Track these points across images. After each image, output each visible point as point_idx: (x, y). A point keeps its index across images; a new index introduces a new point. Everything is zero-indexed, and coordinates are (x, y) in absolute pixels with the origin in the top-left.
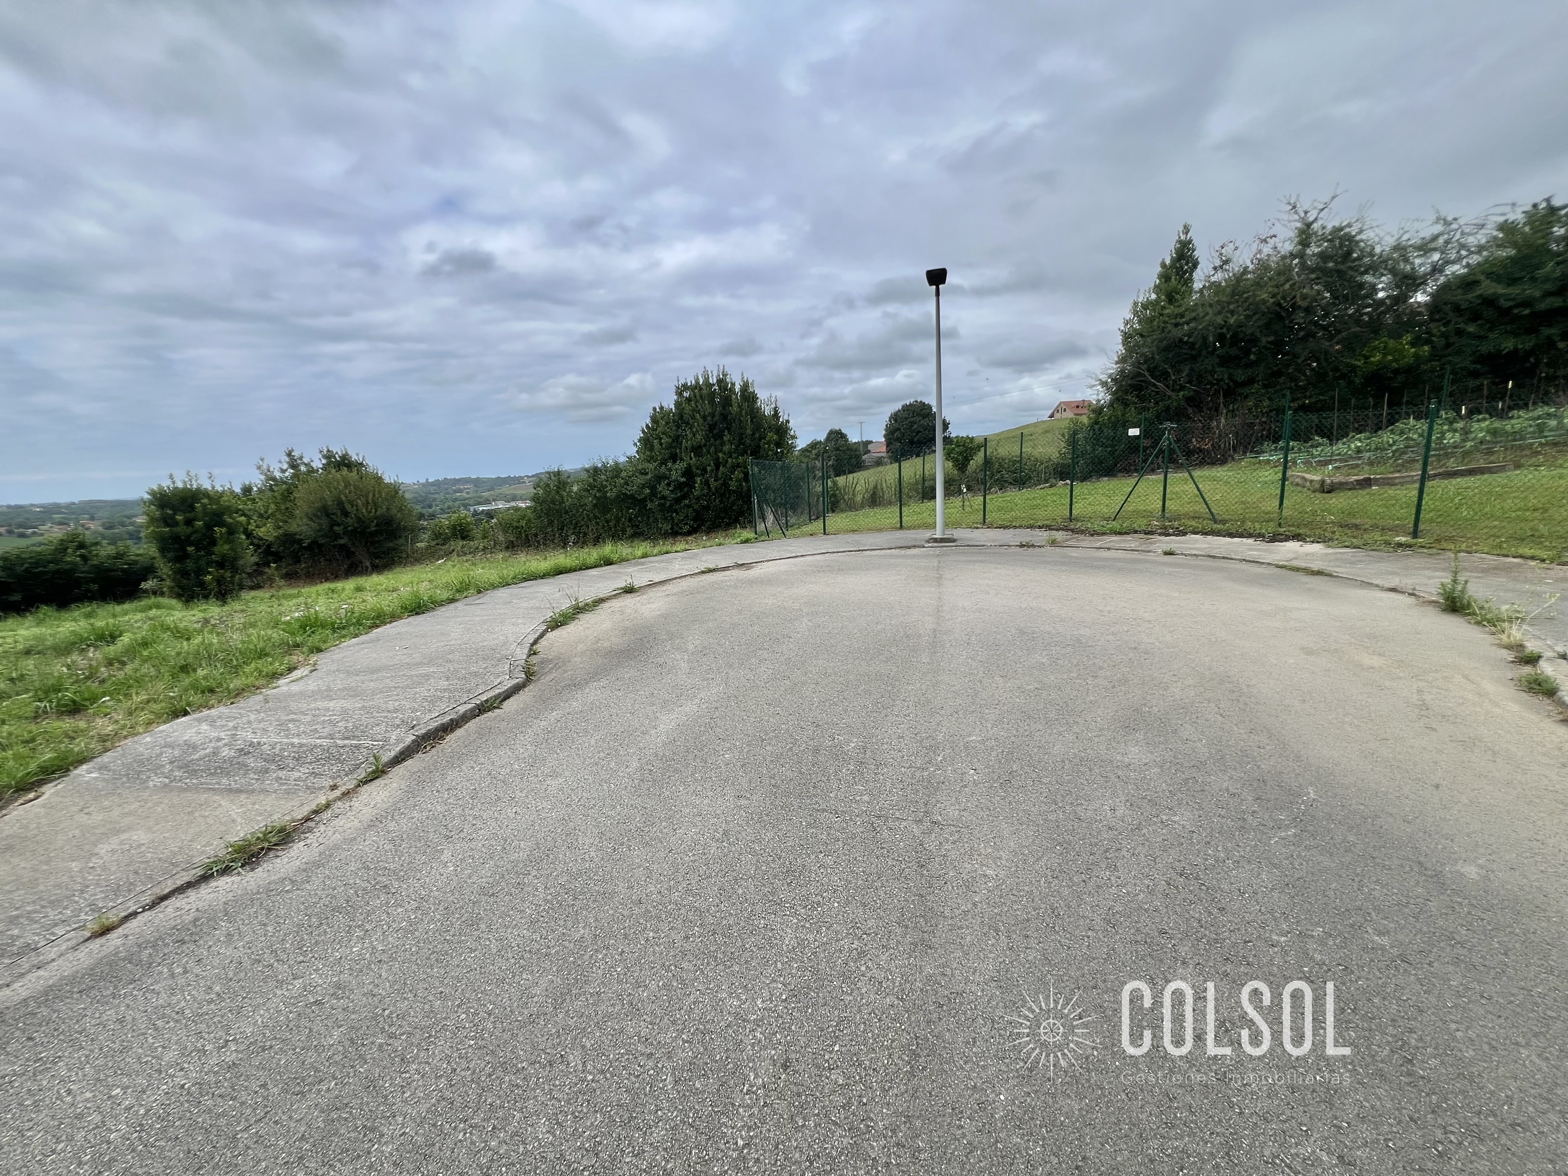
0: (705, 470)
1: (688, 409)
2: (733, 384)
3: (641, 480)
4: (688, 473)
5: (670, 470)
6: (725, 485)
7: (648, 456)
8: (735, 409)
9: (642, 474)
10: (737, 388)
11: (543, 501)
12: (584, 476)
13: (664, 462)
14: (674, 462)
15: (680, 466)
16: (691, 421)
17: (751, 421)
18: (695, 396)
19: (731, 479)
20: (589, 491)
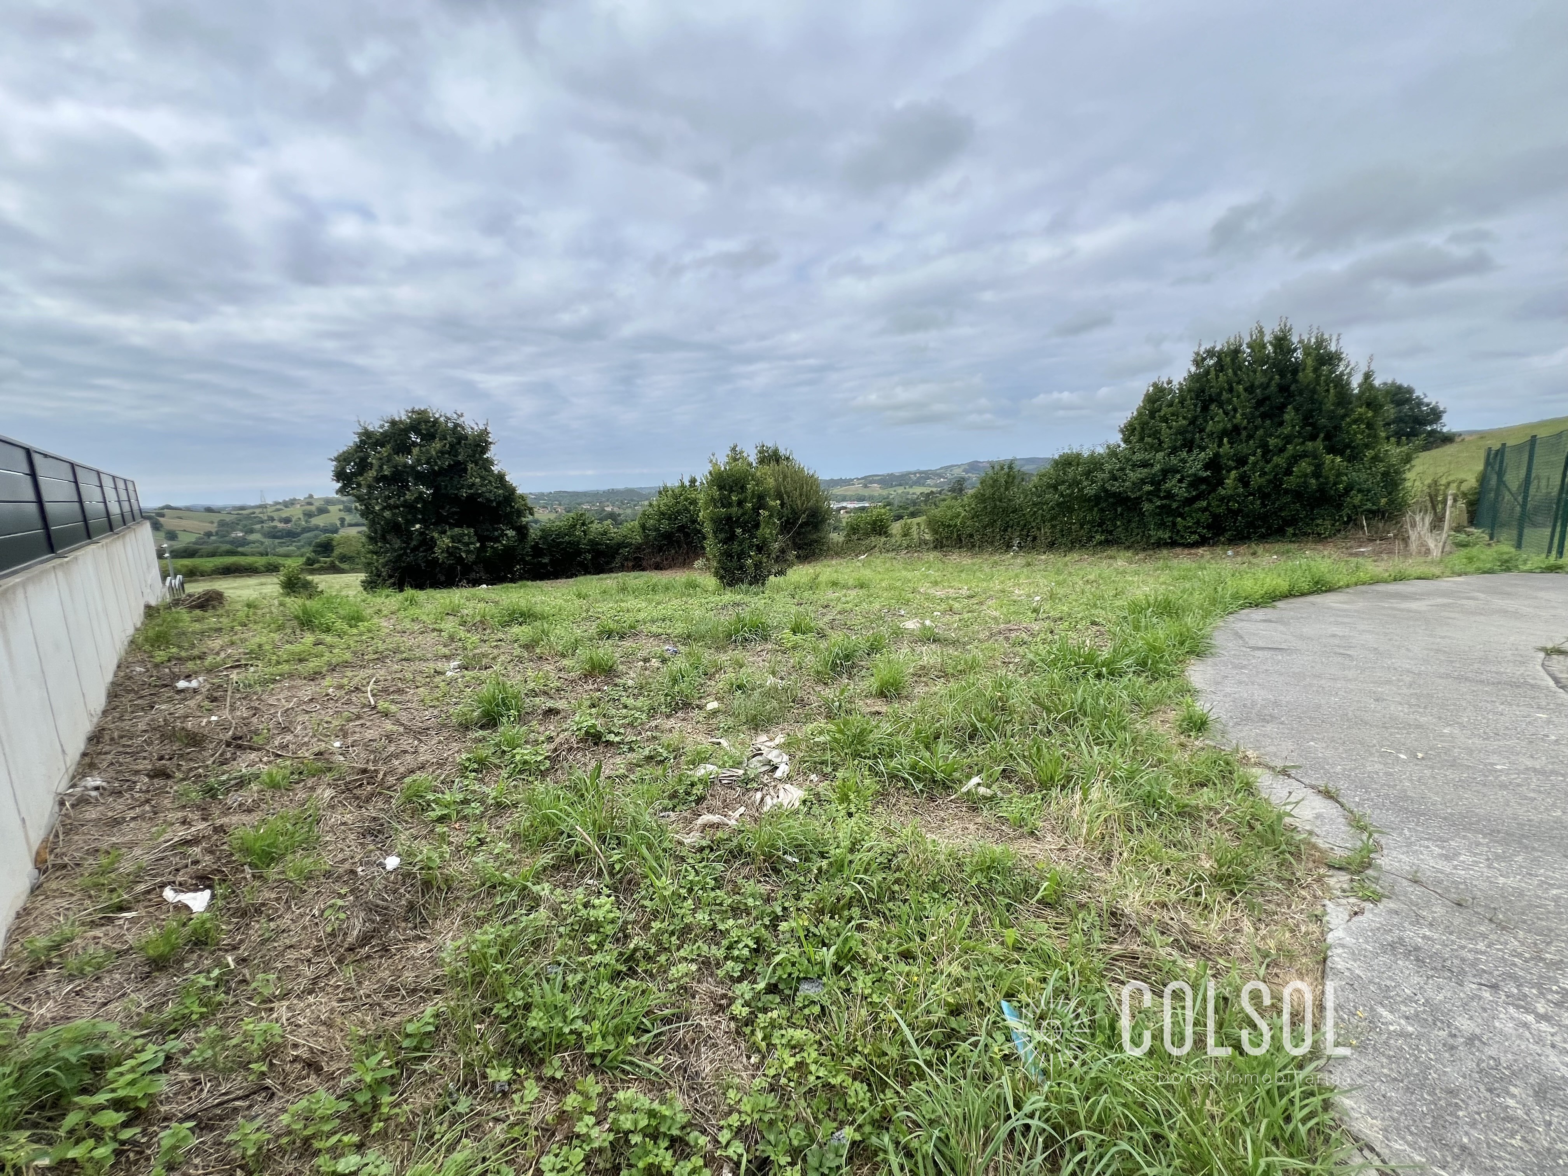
0: (1244, 462)
1: (1214, 381)
3: (1136, 474)
6: (1277, 481)
7: (1141, 444)
9: (1136, 467)
11: (989, 498)
14: (1191, 451)
15: (1202, 456)
20: (1054, 486)
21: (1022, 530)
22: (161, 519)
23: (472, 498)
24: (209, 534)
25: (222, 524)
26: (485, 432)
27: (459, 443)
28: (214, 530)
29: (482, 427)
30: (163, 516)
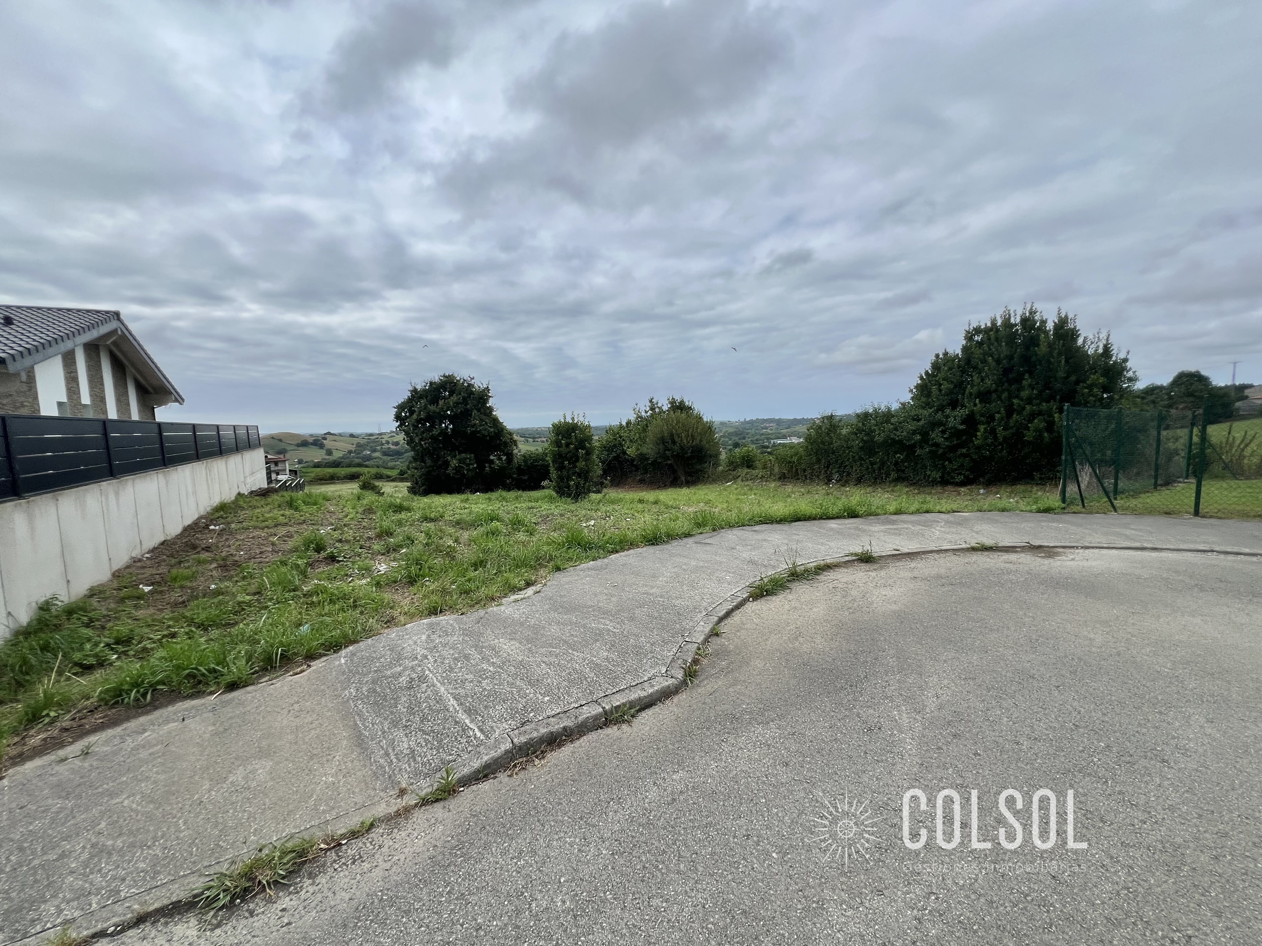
0: (991, 418)
1: (978, 352)
2: (1044, 322)
3: (911, 426)
4: (970, 421)
5: (947, 417)
6: (1018, 435)
7: (923, 402)
8: (1043, 349)
9: (914, 420)
10: (1050, 326)
11: (814, 442)
12: (855, 421)
13: (941, 409)
14: (954, 408)
15: (961, 412)
16: (980, 365)
17: (1067, 361)
18: (989, 339)
19: (1028, 429)
20: (856, 434)
21: (840, 467)
22: (324, 441)
23: (474, 433)
24: (350, 452)
25: (359, 445)
26: (488, 389)
27: (469, 397)
28: (353, 450)
29: (485, 386)
30: (325, 439)
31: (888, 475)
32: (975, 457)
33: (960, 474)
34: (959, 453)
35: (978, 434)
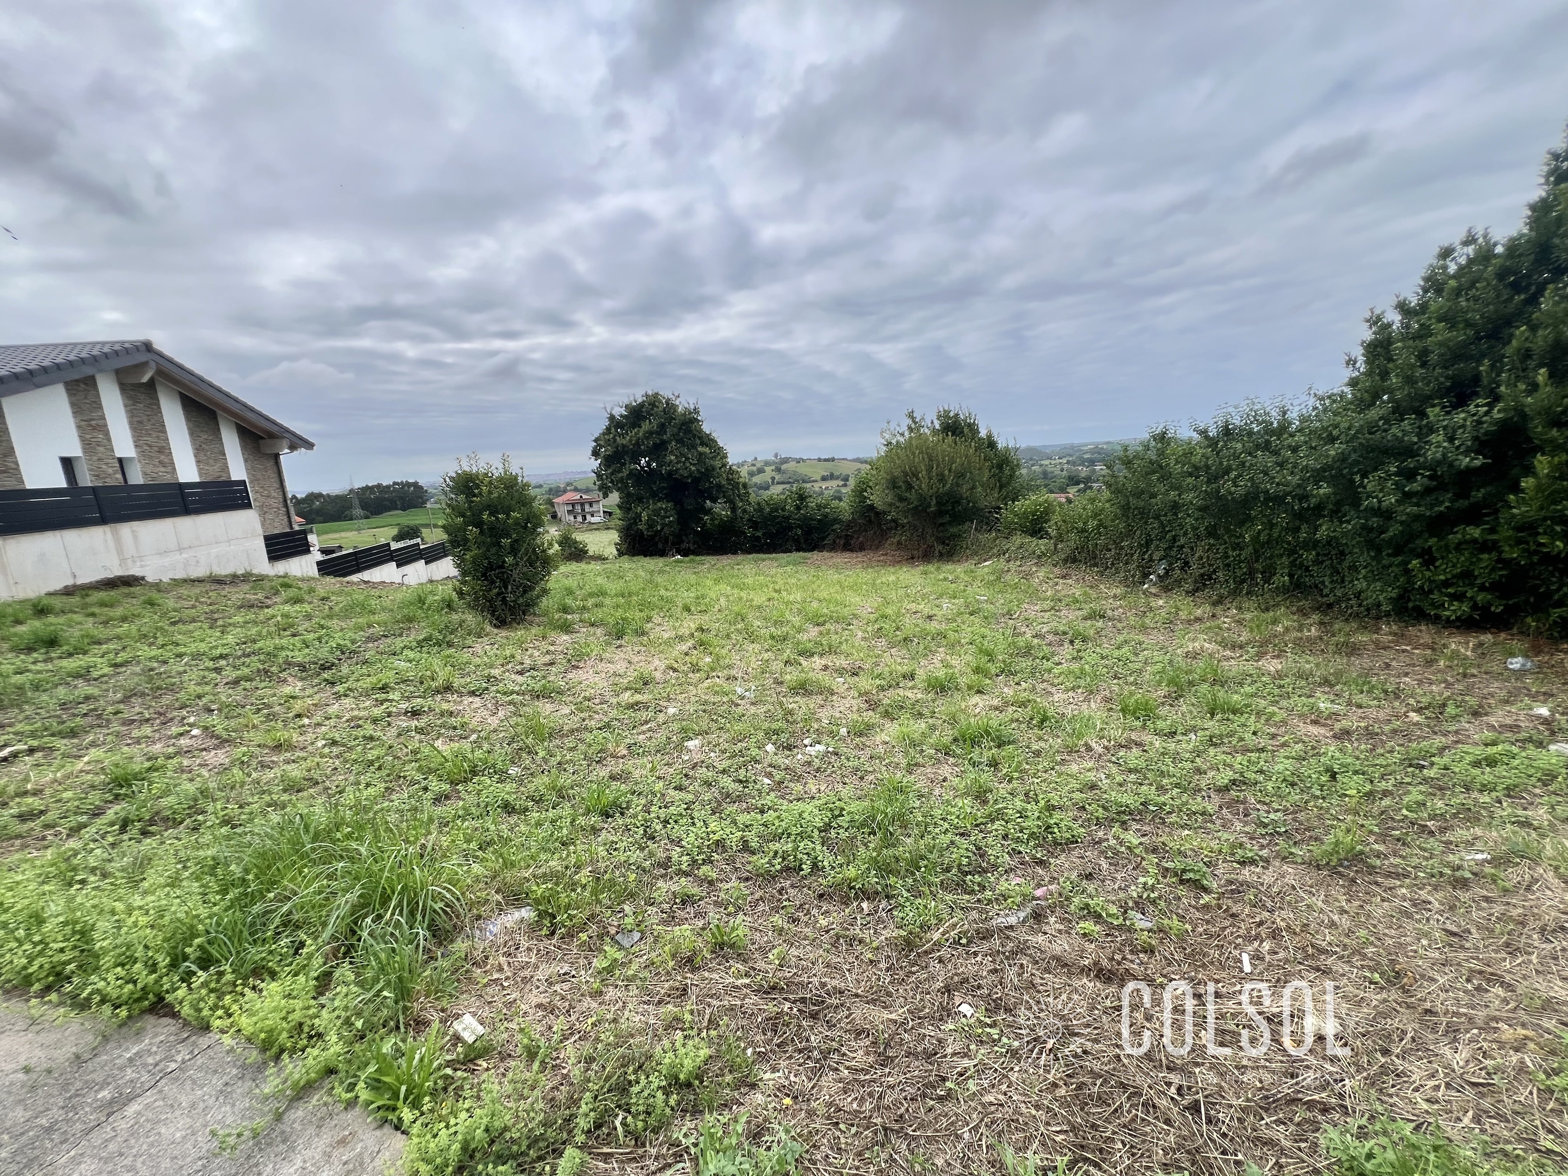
5: (1429, 430)
14: (1457, 404)
15: (1479, 416)
21: (1168, 549)
26: (696, 411)
31: (1269, 574)
32: (1513, 553)
33: (1458, 597)
34: (1454, 538)
35: (1527, 483)
